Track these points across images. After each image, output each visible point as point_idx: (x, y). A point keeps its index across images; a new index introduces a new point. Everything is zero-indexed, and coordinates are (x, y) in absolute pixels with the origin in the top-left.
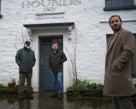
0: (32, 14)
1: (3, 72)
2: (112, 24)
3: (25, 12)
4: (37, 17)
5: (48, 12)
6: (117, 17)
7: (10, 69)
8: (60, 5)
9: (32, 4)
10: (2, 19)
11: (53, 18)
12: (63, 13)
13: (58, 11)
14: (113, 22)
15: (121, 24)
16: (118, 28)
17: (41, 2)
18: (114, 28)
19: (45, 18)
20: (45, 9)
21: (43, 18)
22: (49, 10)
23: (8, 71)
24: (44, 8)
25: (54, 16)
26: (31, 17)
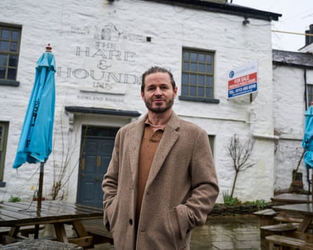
0: (73, 88)
1: (13, 179)
2: (149, 94)
3: (61, 84)
4: (81, 95)
5: (100, 90)
6: (166, 75)
7: (28, 174)
8: (119, 82)
9: (74, 72)
10: (19, 88)
11: (107, 99)
12: (123, 95)
13: (115, 90)
14: (153, 88)
15: (173, 96)
16: (164, 106)
17: (90, 73)
18: (154, 106)
19: (94, 99)
20: (96, 85)
21: (92, 98)
22: (101, 86)
23: (23, 178)
24: (94, 83)
25: (108, 97)
26: (72, 94)
